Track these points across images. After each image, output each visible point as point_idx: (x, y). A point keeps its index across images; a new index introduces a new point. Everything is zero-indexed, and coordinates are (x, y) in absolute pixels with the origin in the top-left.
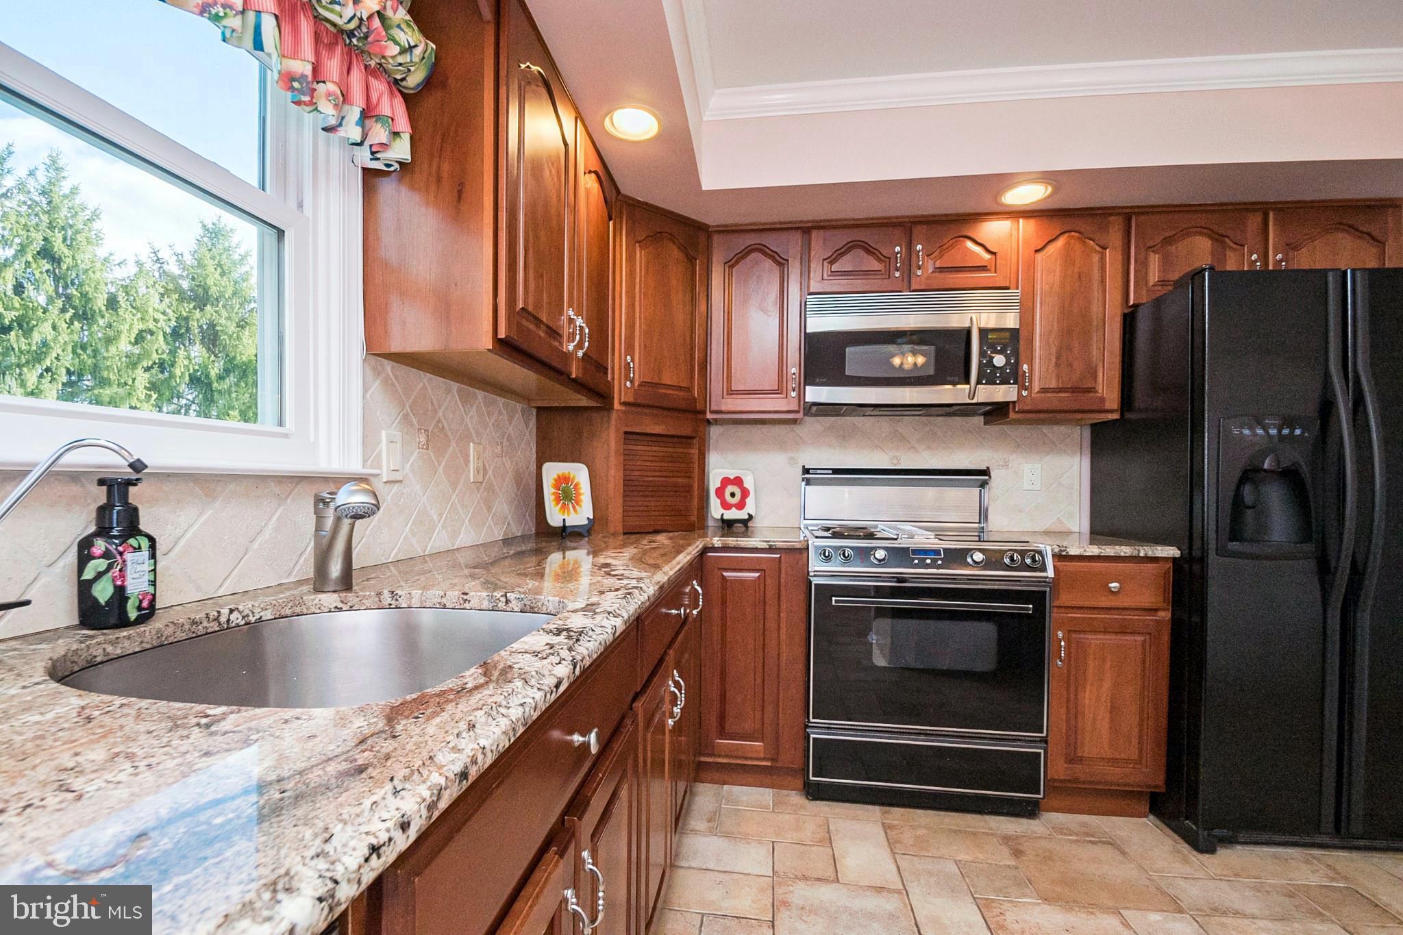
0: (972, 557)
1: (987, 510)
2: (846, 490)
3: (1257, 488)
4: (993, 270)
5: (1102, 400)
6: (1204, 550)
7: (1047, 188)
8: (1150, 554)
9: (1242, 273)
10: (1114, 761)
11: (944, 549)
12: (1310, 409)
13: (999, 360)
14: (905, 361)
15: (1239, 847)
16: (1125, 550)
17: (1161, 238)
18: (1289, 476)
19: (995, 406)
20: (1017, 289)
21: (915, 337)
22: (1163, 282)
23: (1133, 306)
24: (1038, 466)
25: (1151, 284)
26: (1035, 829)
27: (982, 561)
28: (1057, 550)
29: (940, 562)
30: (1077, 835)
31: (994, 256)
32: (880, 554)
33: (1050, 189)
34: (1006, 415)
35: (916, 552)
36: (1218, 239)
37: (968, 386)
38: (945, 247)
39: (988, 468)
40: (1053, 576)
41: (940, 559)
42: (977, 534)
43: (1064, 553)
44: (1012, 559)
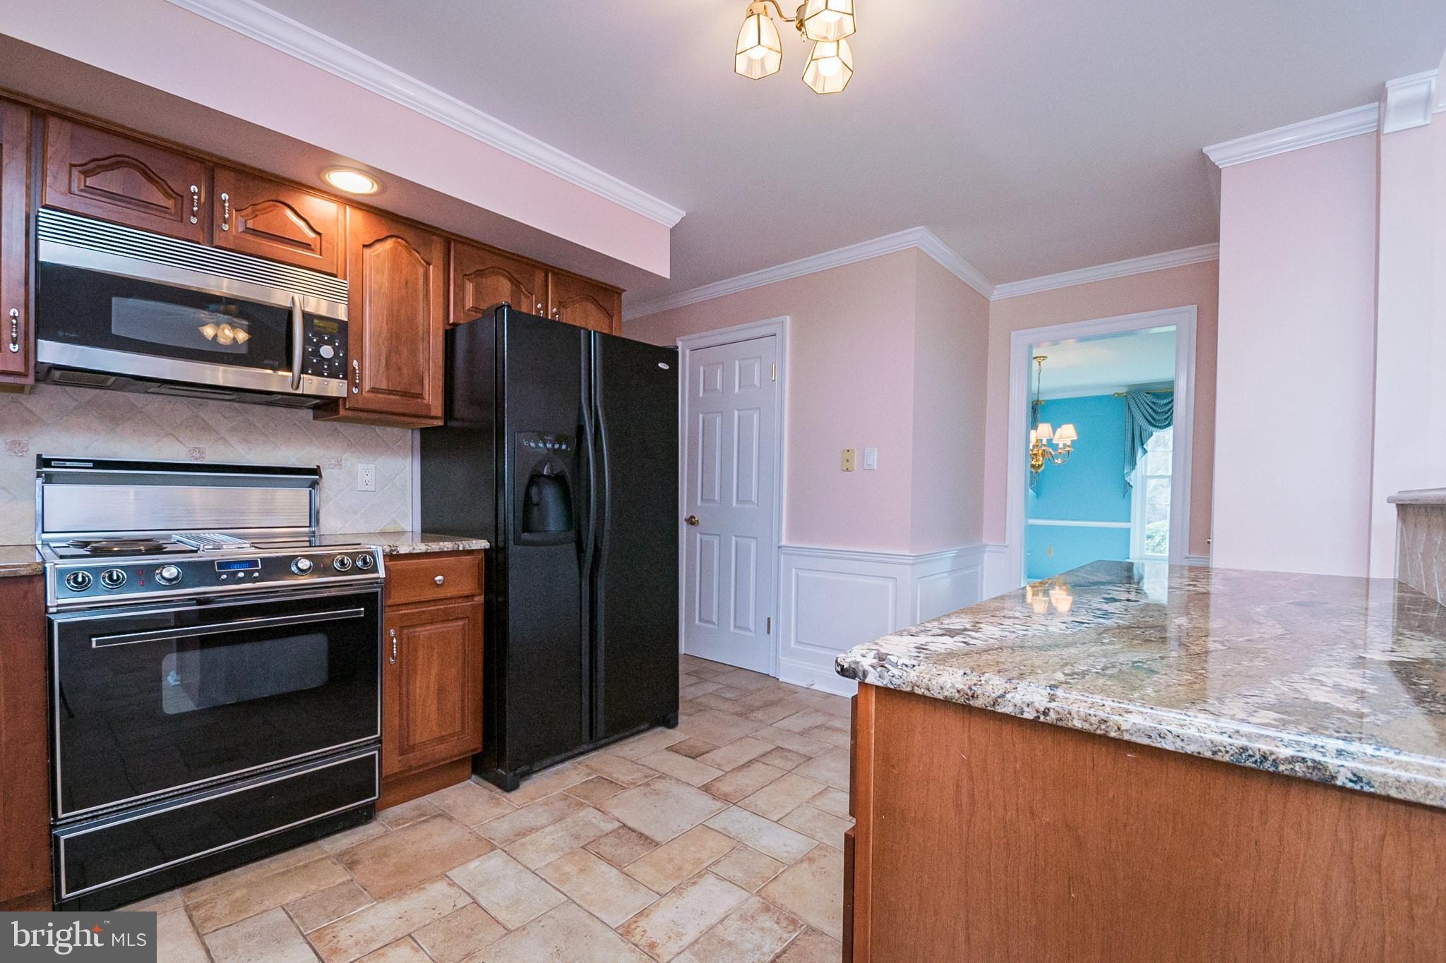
0: (296, 565)
1: (318, 512)
2: (131, 490)
3: (540, 488)
4: (318, 251)
5: (428, 406)
6: (506, 540)
7: (373, 184)
8: (467, 547)
9: (529, 315)
10: (441, 739)
11: (262, 559)
12: (570, 430)
13: (327, 351)
14: (220, 334)
15: (535, 776)
16: (447, 546)
17: (475, 269)
18: (559, 479)
19: (324, 401)
20: (345, 279)
21: (233, 307)
22: (475, 309)
23: (452, 324)
24: (372, 467)
25: (467, 308)
26: (371, 832)
27: (310, 568)
28: (388, 550)
29: (256, 574)
30: (412, 820)
31: (318, 237)
32: (170, 572)
33: (375, 188)
34: (336, 411)
35: (224, 565)
36: (516, 283)
37: (291, 374)
38: (259, 207)
39: (318, 466)
40: (384, 576)
41: (257, 571)
42: (307, 539)
43: (395, 553)
44: (342, 563)
